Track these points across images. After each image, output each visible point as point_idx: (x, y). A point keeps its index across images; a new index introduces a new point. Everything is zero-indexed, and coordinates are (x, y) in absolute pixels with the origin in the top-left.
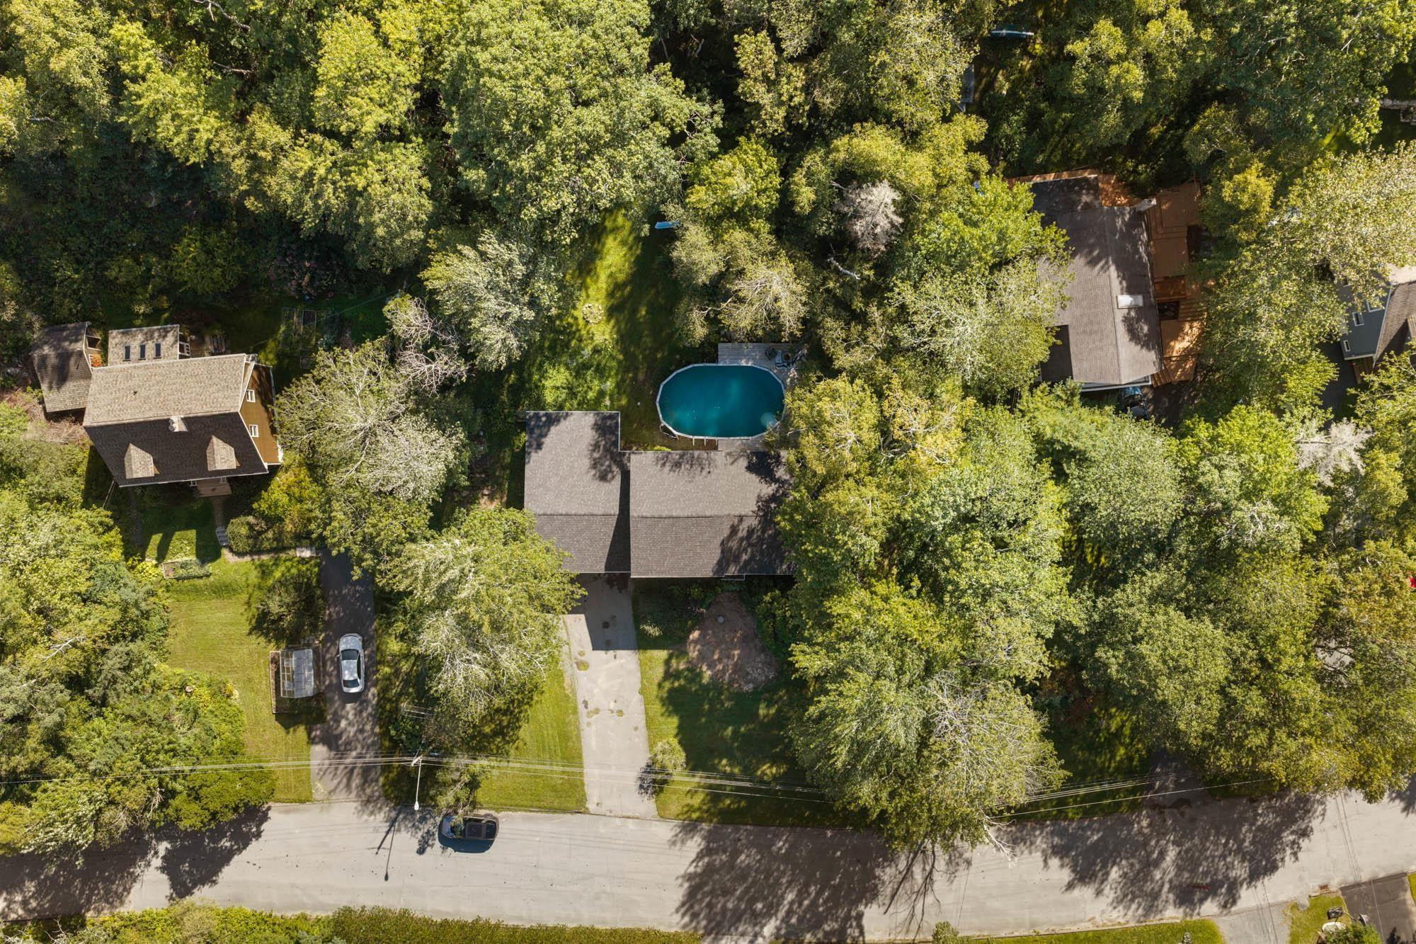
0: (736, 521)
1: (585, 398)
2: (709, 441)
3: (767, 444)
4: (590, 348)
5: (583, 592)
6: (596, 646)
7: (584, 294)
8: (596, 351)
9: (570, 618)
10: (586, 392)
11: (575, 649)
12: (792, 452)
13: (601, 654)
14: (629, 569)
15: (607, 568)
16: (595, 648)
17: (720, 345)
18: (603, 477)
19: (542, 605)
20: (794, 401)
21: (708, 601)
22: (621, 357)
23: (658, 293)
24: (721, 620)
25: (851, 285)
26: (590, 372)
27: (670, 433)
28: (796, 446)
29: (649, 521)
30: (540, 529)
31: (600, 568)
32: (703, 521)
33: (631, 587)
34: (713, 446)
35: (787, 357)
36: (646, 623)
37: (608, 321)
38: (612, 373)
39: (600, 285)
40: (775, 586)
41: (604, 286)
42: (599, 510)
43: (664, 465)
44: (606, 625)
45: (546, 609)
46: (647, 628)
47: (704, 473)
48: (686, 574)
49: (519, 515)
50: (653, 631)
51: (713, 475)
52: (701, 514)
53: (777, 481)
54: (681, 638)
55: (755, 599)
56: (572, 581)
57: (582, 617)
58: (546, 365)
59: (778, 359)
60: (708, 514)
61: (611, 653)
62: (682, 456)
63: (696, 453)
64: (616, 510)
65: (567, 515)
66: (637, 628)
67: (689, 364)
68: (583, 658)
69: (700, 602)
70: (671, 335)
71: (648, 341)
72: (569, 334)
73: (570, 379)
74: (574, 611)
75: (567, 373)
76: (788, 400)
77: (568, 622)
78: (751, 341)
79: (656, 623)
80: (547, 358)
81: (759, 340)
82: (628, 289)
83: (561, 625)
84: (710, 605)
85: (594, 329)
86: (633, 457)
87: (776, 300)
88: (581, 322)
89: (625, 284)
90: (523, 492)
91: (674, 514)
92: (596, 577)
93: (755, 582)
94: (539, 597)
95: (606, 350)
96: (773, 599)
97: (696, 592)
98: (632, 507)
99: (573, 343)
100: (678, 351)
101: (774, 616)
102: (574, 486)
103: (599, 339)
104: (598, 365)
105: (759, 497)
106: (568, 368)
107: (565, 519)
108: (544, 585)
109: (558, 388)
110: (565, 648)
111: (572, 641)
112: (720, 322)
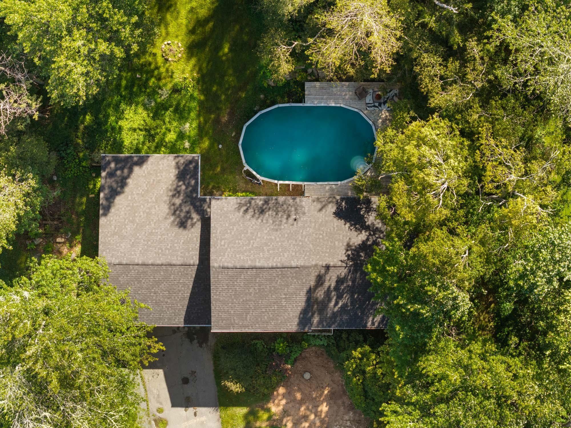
0: (323, 271)
1: (162, 140)
2: (295, 186)
3: (358, 189)
4: (170, 86)
5: (160, 346)
6: (175, 404)
7: (163, 31)
8: (176, 90)
9: (147, 373)
10: (164, 134)
11: (154, 406)
12: (384, 198)
13: (180, 411)
14: (210, 322)
15: (186, 321)
16: (174, 405)
17: (307, 85)
18: (183, 225)
19: (118, 361)
20: (385, 143)
21: (294, 356)
22: (202, 98)
23: (241, 29)
24: (307, 376)
25: (449, 19)
26: (168, 113)
27: (254, 177)
28: (388, 191)
29: (230, 272)
30: (115, 280)
31: (179, 321)
32: (289, 272)
33: (212, 342)
34: (299, 192)
35: (379, 97)
36: (228, 379)
37: (189, 59)
38: (193, 115)
39: (180, 21)
40: (365, 341)
41: (184, 22)
42: (177, 260)
43: (246, 211)
44: (186, 381)
45: (122, 363)
46: (229, 384)
47: (291, 220)
48: (271, 329)
49: (93, 264)
50: (235, 387)
51: (300, 224)
52: (287, 264)
53: (367, 228)
54: (264, 395)
55: (344, 355)
56: (149, 335)
57: (161, 372)
58: (123, 106)
59: (369, 99)
60: (294, 264)
61: (191, 410)
62: (266, 202)
63: (281, 199)
64: (195, 260)
65: (144, 265)
66: (218, 384)
67: (273, 103)
68: (161, 415)
69: (285, 357)
70: (255, 74)
71: (230, 79)
72: (147, 72)
73: (148, 120)
74: (152, 366)
75: (145, 114)
76: (379, 142)
77: (146, 377)
78: (341, 80)
79: (238, 379)
80: (123, 97)
81: (350, 79)
82: (211, 24)
83: (138, 380)
84: (296, 360)
85: (173, 66)
86: (213, 202)
87: (368, 34)
88: (160, 60)
89: (206, 21)
90: (97, 240)
91: (258, 264)
92: (175, 330)
93: (344, 336)
94: (113, 351)
95: (186, 88)
96: (364, 355)
97: (280, 347)
98: (213, 257)
99: (152, 81)
100: (262, 90)
101: (364, 372)
102: (151, 233)
103: (178, 78)
104: (178, 104)
105: (348, 245)
106: (146, 108)
107: (141, 269)
108: (119, 340)
109: (135, 130)
110: (143, 405)
111: (151, 397)
112: (307, 57)
